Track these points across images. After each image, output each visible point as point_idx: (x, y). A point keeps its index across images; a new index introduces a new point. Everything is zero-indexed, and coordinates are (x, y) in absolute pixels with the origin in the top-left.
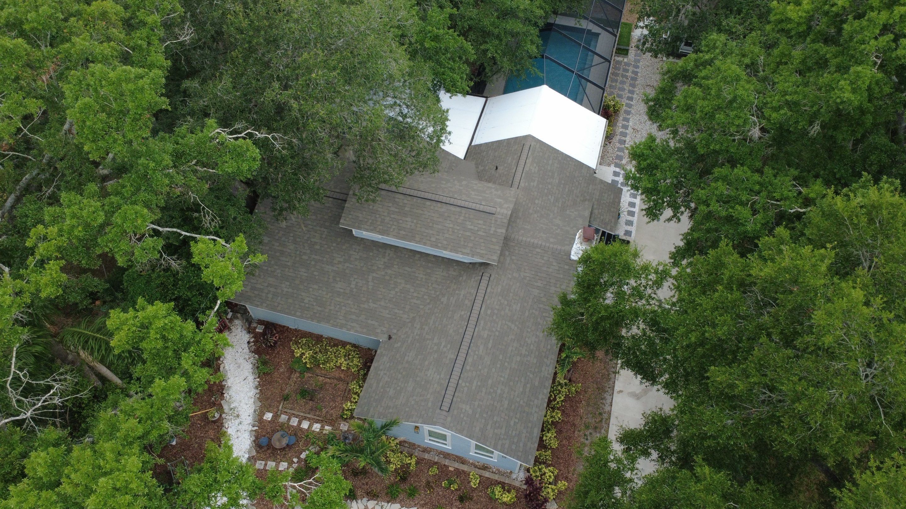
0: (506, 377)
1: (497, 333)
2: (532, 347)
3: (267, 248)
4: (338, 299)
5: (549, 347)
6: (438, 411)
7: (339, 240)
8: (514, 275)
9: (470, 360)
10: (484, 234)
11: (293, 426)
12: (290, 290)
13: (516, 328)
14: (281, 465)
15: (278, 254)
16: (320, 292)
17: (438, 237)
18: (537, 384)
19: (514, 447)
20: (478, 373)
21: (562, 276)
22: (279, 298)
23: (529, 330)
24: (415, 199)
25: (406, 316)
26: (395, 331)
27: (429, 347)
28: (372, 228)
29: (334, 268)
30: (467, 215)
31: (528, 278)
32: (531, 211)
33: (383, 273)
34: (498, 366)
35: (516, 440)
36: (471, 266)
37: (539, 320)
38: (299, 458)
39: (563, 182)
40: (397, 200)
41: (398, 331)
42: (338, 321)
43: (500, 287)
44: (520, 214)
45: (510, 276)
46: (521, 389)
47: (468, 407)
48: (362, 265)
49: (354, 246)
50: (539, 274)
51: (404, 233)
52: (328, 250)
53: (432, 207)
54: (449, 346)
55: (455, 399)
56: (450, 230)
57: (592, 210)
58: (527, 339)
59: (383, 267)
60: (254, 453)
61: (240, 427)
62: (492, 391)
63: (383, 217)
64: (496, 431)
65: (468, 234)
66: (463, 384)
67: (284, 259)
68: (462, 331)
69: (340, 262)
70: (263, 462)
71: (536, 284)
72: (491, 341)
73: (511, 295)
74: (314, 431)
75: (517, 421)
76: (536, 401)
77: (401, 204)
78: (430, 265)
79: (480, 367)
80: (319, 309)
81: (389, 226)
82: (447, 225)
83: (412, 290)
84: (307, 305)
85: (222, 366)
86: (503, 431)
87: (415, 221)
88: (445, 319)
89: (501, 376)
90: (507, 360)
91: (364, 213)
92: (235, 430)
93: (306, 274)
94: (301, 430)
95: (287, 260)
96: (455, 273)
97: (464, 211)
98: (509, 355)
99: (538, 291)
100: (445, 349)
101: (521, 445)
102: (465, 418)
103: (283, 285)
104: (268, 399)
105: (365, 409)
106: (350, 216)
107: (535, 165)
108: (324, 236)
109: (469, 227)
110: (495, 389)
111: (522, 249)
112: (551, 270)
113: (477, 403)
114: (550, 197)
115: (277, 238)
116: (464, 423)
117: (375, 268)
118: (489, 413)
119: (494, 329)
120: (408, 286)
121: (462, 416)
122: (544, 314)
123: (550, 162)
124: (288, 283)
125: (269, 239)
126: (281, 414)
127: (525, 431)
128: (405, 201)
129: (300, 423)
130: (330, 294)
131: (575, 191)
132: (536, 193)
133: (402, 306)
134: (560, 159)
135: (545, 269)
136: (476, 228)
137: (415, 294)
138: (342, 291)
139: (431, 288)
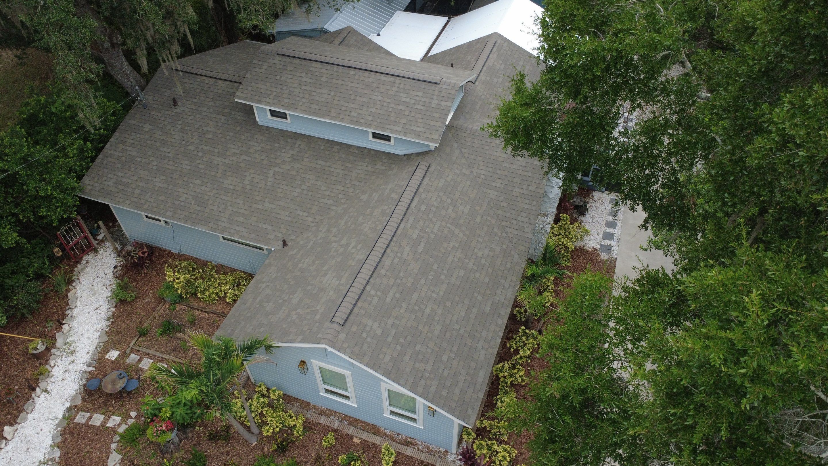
0: (442, 293)
1: (433, 236)
2: (483, 261)
3: (147, 137)
4: (224, 197)
5: (509, 265)
6: (328, 324)
7: (238, 128)
8: (464, 171)
9: (387, 262)
10: (422, 108)
11: (141, 369)
12: (165, 185)
13: (461, 234)
14: (111, 420)
15: (158, 144)
16: (203, 188)
17: (360, 112)
18: (487, 309)
19: (444, 393)
20: (398, 281)
21: (530, 174)
22: (149, 195)
23: (481, 240)
24: (335, 68)
25: (311, 219)
26: (294, 237)
27: (334, 249)
28: (275, 101)
29: (226, 161)
30: (402, 86)
31: (483, 177)
33: (288, 167)
34: (431, 277)
35: (448, 383)
36: (405, 158)
37: (495, 230)
38: (139, 410)
40: (312, 69)
41: (297, 236)
42: (220, 223)
43: (442, 181)
45: (458, 172)
46: (463, 314)
47: (376, 325)
48: (263, 157)
49: (256, 137)
50: (498, 172)
51: (317, 107)
52: (223, 140)
53: (357, 77)
54: (360, 246)
55: (356, 310)
56: (378, 103)
58: (476, 251)
59: (290, 160)
60: (79, 401)
61: (71, 366)
62: (417, 308)
63: (291, 89)
64: (417, 365)
65: (401, 107)
66: (373, 292)
67: (165, 149)
68: (380, 227)
69: (234, 154)
70: (88, 415)
71: (494, 184)
72: (422, 244)
73: (458, 193)
75: (453, 356)
76: (484, 333)
77: (317, 74)
78: (351, 158)
79: (402, 274)
80: (198, 208)
81: (298, 99)
82: (374, 97)
83: (323, 188)
84: (182, 204)
85: (72, 292)
86: (429, 367)
87: (332, 93)
88: (361, 217)
89: (433, 291)
90: (445, 272)
91: (268, 84)
92: (64, 370)
93: (188, 167)
95: (168, 151)
96: (383, 168)
97: (398, 80)
98: (447, 266)
99: (496, 193)
100: (354, 250)
101: (457, 391)
102: (369, 339)
103: (157, 180)
104: (118, 333)
105: (229, 331)
106: (250, 88)
107: (501, 62)
108: (220, 124)
109: (404, 100)
110: (423, 306)
111: (476, 141)
112: (515, 167)
113: (390, 322)
115: (161, 125)
116: (366, 345)
117: (279, 161)
118: (409, 338)
119: (428, 230)
120: (319, 183)
121: (364, 335)
122: (504, 224)
123: (521, 63)
124: (164, 178)
125: (151, 127)
126: (131, 352)
127: (464, 372)
128: (323, 71)
130: (215, 191)
133: (308, 206)
135: (507, 165)
136: (413, 101)
137: (327, 193)
138: (231, 187)
139: (349, 185)
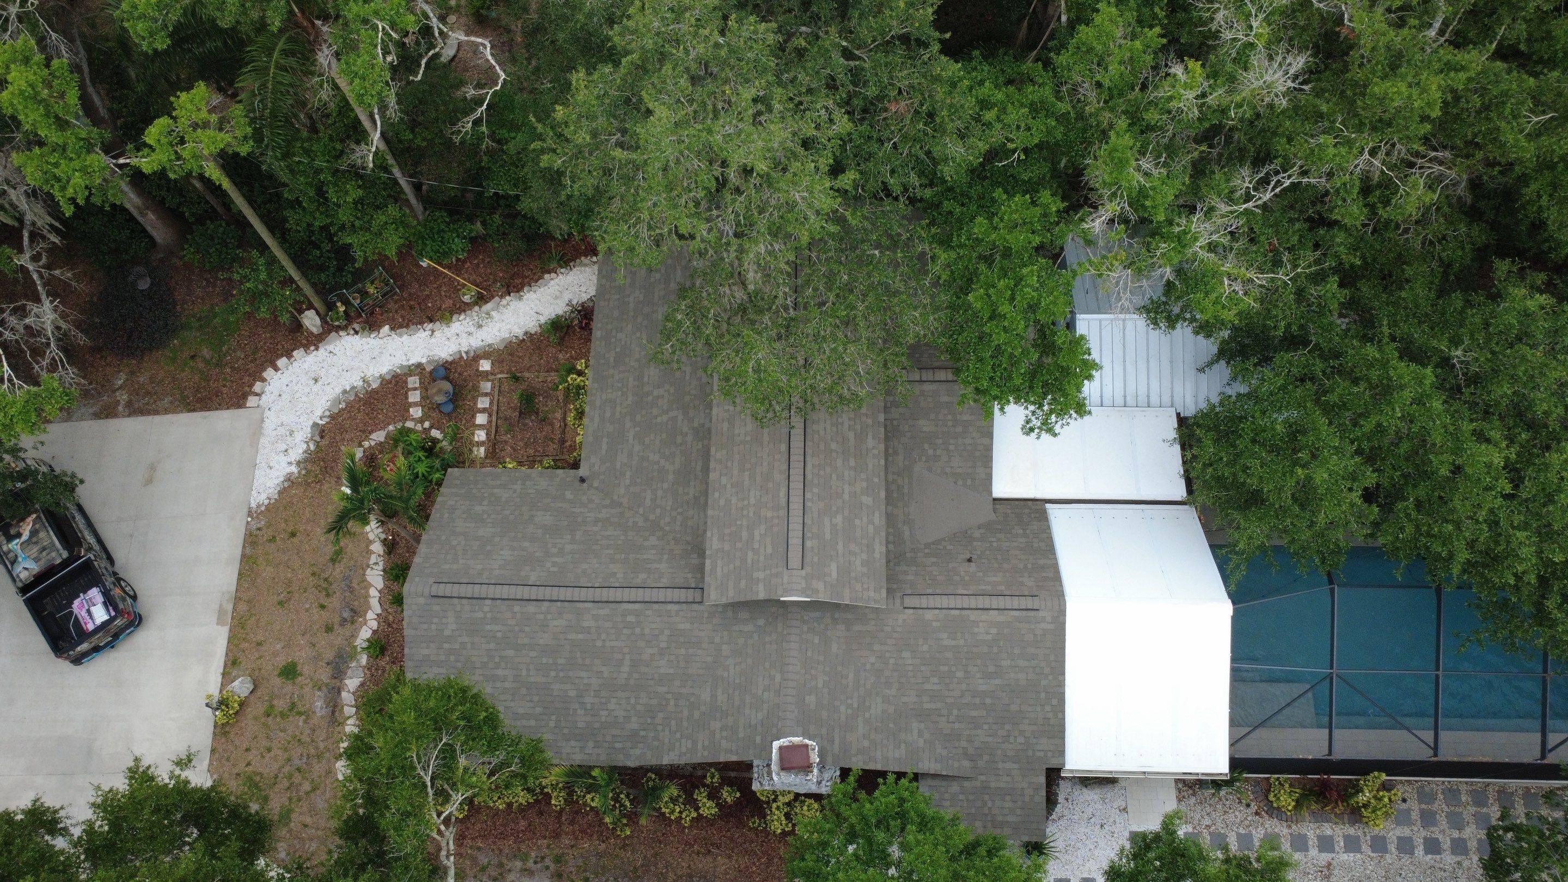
2: (604, 713)
5: (618, 745)
6: (433, 580)
9: (531, 608)
10: (749, 562)
11: (475, 404)
14: (416, 409)
16: (638, 349)
17: (729, 486)
20: (517, 628)
23: (633, 701)
25: (622, 491)
26: (596, 484)
27: (558, 541)
30: (776, 521)
32: (877, 647)
33: (685, 429)
34: (544, 661)
38: (431, 427)
39: (988, 701)
41: (597, 489)
43: (688, 626)
44: (857, 628)
46: (521, 711)
47: (454, 627)
53: (777, 455)
55: (456, 601)
56: (745, 502)
57: (954, 778)
61: (464, 335)
62: (497, 660)
65: (745, 535)
66: (486, 609)
68: (583, 582)
70: (417, 385)
71: (719, 692)
72: (580, 636)
74: (473, 434)
79: (527, 629)
82: (752, 493)
84: (613, 340)
85: (553, 275)
87: (748, 438)
88: (611, 551)
89: (528, 670)
90: (561, 674)
92: (459, 332)
94: (474, 417)
98: (571, 674)
99: (708, 699)
100: (548, 565)
102: (433, 627)
103: (637, 293)
104: (511, 354)
105: (458, 482)
109: (757, 533)
110: (503, 665)
111: (774, 647)
112: (747, 711)
113: (465, 639)
114: (936, 680)
116: (425, 626)
119: (604, 636)
120: (671, 477)
121: (435, 620)
123: (1022, 663)
124: (641, 299)
126: (492, 381)
129: (483, 410)
130: (636, 365)
131: (979, 732)
132: (925, 648)
133: (638, 480)
134: (1044, 682)
135: (748, 701)
136: (756, 546)
138: (646, 379)
